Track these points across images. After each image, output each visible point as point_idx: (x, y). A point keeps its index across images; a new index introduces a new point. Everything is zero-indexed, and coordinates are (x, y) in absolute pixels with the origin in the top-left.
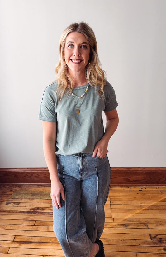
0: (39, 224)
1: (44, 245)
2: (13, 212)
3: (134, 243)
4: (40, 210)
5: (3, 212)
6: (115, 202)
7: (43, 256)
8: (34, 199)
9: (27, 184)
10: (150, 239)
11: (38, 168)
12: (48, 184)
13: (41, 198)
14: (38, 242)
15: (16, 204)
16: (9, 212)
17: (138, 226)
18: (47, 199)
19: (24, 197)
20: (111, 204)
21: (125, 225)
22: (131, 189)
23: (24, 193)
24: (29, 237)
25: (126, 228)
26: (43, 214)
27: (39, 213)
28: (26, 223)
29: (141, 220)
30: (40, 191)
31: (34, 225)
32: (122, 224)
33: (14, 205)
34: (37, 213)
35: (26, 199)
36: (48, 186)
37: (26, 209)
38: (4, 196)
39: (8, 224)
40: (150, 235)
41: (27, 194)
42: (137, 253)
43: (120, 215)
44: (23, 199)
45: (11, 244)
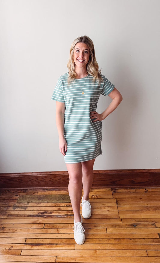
0: (49, 226)
1: (56, 247)
2: (21, 216)
3: (143, 242)
4: (48, 213)
5: (11, 217)
6: (122, 204)
7: (56, 256)
8: (41, 203)
9: (33, 188)
10: (159, 238)
11: (43, 172)
12: (53, 188)
13: (47, 201)
14: (50, 244)
15: (23, 208)
16: (17, 216)
17: (146, 226)
18: (54, 203)
19: (30, 201)
20: (118, 205)
21: (133, 225)
22: (136, 191)
23: (29, 197)
24: (39, 239)
25: (135, 228)
26: (51, 217)
27: (47, 216)
28: (35, 226)
29: (149, 220)
30: (46, 195)
31: (44, 228)
32: (131, 224)
33: (21, 209)
34: (45, 217)
35: (32, 203)
36: (54, 190)
37: (34, 213)
38: (10, 201)
39: (17, 227)
40: (159, 234)
41: (33, 198)
42: (147, 251)
43: (128, 216)
44: (30, 203)
45: (23, 247)
